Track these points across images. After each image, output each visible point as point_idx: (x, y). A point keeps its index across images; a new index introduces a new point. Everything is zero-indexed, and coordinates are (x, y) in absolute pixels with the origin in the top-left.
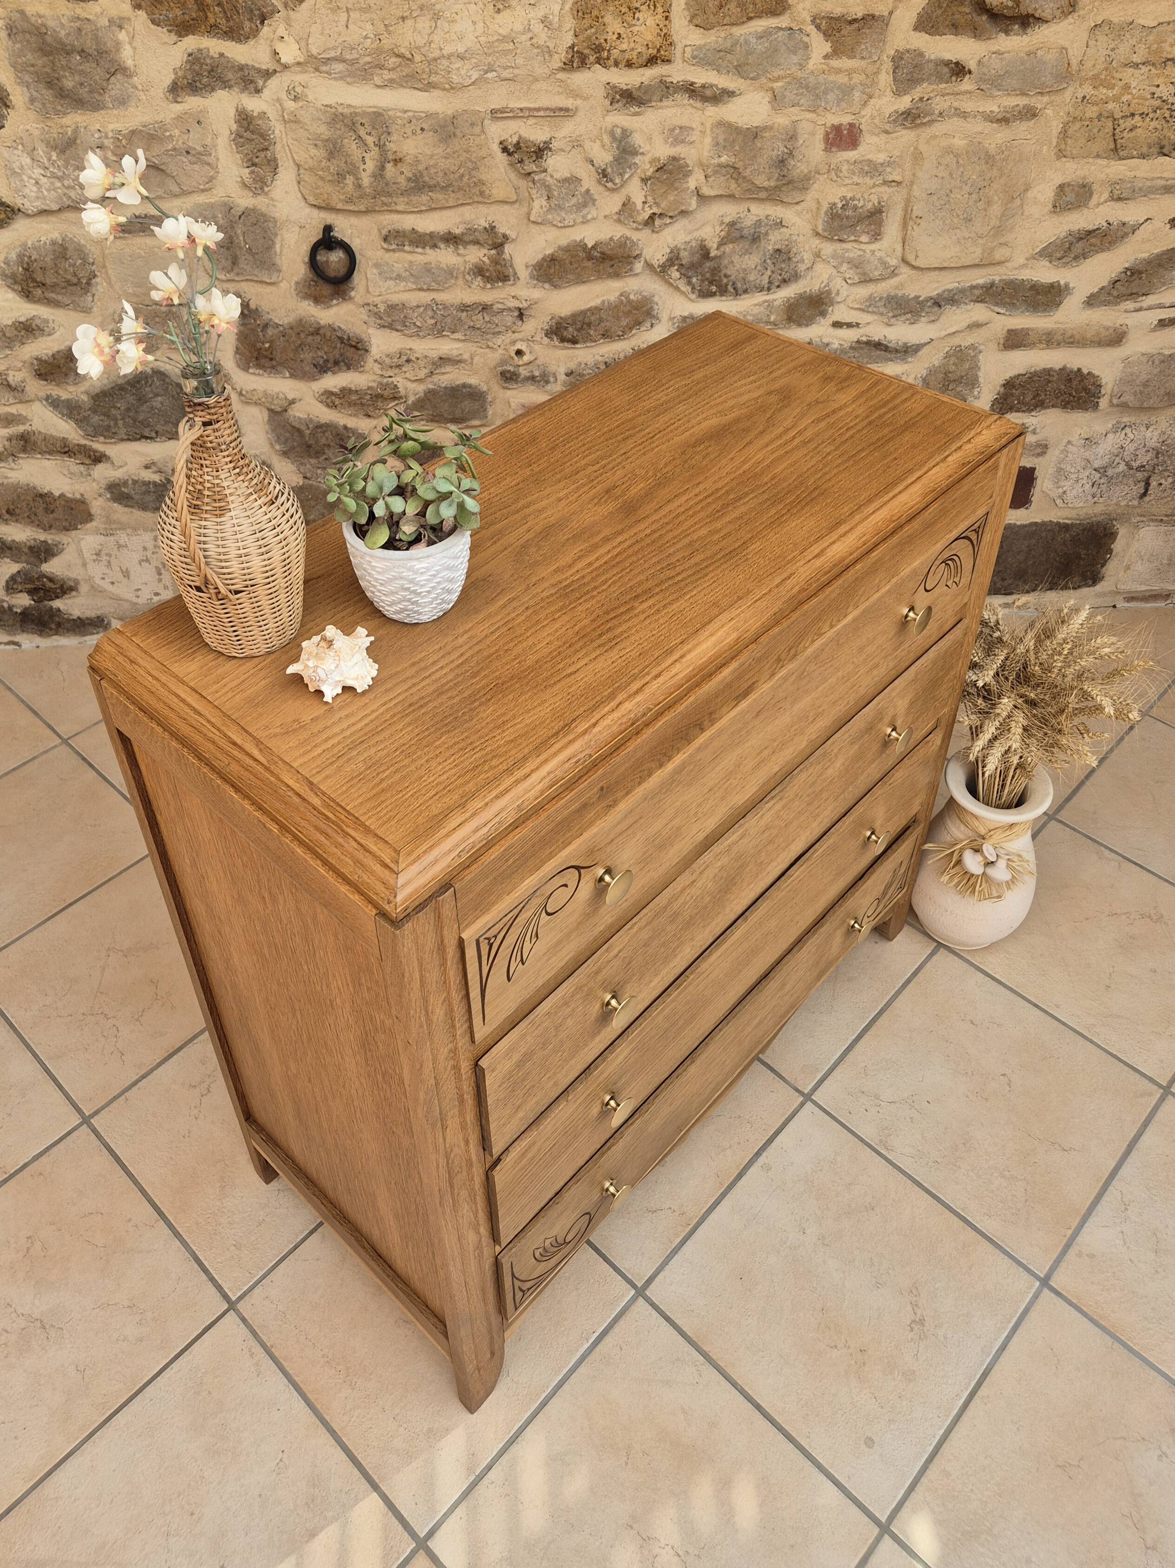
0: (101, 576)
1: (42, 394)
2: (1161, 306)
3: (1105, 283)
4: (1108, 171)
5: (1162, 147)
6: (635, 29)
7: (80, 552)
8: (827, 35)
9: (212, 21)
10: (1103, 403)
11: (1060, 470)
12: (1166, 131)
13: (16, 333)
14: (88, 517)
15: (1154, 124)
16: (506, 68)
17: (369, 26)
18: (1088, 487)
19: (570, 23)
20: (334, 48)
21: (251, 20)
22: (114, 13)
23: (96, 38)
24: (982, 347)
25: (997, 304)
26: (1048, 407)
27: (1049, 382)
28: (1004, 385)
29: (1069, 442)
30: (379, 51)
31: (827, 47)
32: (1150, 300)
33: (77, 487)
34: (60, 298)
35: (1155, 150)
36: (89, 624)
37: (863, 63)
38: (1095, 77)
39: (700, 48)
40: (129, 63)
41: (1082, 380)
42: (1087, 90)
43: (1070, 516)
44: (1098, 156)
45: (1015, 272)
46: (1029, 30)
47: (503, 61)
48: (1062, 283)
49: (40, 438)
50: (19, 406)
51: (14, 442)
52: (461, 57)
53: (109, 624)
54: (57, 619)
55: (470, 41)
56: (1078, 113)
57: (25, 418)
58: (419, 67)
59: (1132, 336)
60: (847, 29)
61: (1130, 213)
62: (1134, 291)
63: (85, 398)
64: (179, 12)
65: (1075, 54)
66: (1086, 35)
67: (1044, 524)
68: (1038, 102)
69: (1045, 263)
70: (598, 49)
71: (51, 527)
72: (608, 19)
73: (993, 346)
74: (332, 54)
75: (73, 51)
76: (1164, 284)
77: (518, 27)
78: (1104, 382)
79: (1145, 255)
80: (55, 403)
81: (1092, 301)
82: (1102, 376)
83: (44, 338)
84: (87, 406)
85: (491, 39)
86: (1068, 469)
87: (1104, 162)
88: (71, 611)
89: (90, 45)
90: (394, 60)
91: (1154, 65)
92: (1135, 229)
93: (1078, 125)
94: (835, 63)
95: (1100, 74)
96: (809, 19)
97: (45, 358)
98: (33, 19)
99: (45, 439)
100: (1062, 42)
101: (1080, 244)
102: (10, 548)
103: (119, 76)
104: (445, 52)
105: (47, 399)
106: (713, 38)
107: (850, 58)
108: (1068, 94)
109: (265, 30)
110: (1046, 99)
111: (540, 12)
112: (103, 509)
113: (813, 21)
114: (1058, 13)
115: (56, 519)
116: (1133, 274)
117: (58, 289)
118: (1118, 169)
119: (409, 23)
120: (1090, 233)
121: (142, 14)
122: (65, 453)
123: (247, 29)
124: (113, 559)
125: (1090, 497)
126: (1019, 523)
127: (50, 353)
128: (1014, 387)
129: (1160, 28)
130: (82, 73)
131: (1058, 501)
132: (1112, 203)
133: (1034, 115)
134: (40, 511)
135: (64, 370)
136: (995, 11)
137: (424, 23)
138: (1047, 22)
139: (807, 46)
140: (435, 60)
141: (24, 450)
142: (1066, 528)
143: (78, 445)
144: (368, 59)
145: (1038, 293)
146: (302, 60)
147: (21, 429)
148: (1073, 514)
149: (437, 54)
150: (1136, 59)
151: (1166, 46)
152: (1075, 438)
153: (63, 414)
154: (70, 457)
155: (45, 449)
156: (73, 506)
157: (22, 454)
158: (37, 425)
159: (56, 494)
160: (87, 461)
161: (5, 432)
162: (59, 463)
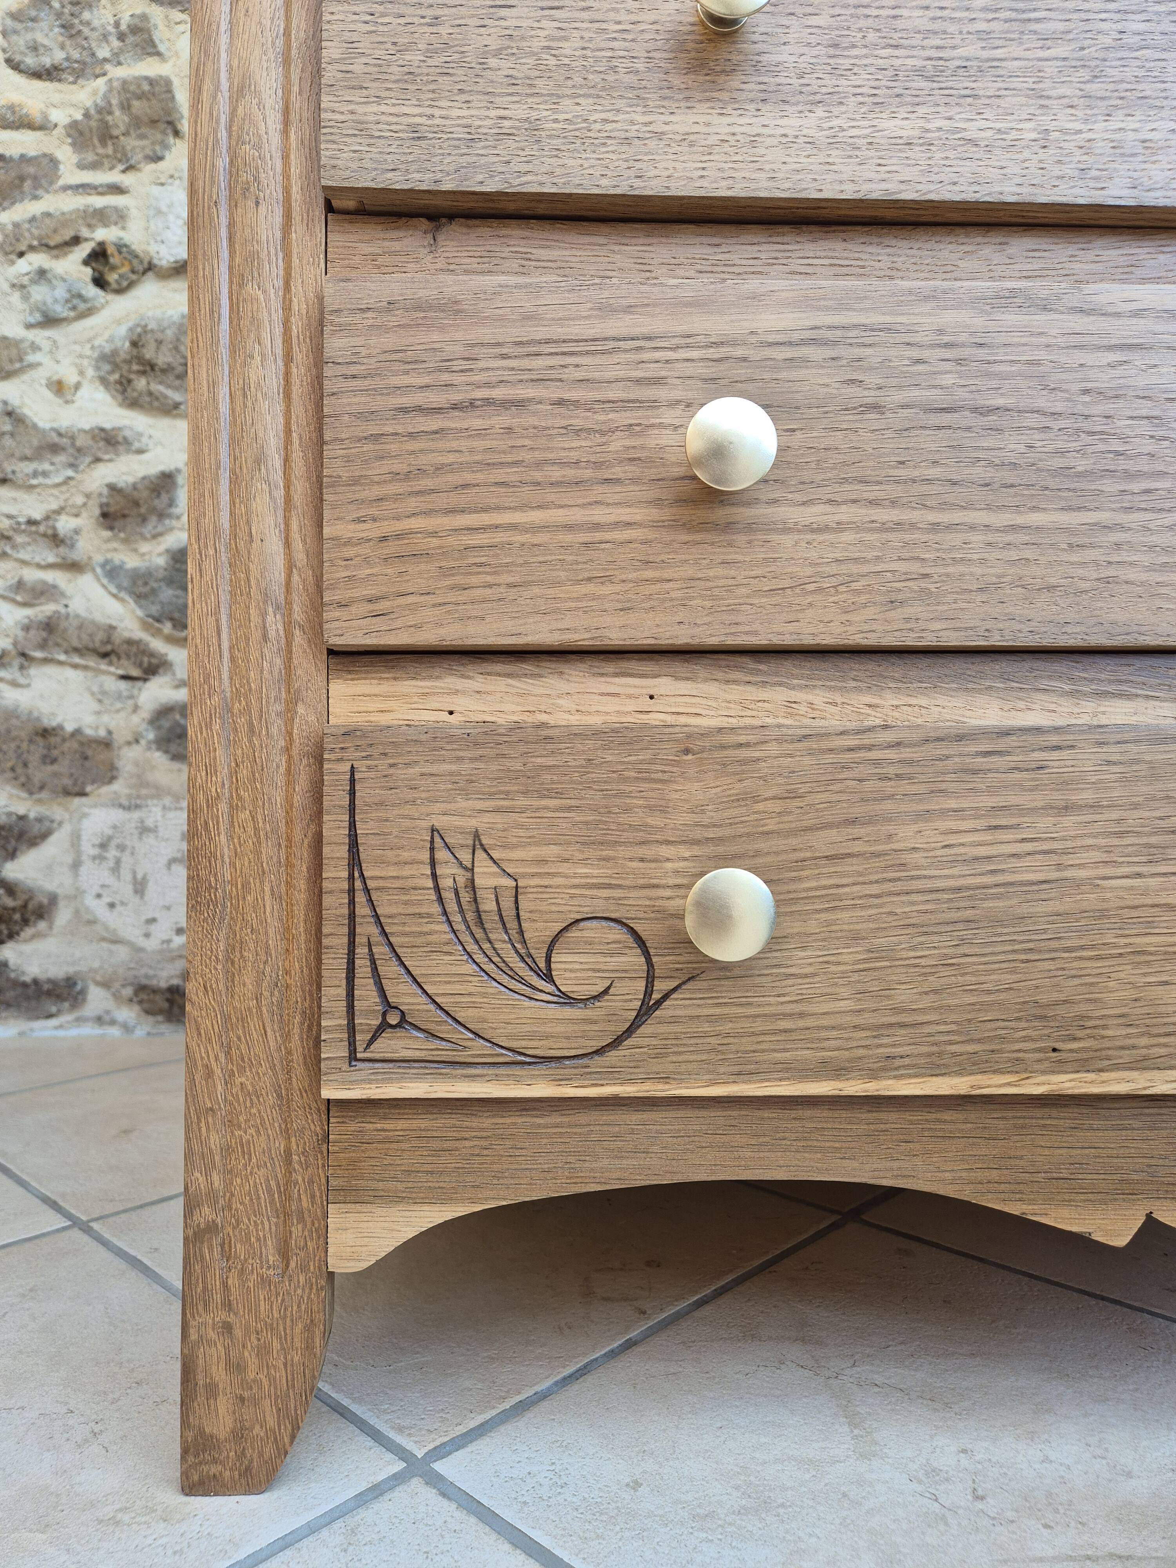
0: (96, 889)
1: (99, 558)
7: (77, 836)
13: (90, 442)
14: (110, 774)
33: (105, 718)
34: (169, 393)
36: (49, 994)
49: (75, 623)
50: (58, 573)
51: (32, 632)
53: (83, 992)
57: (63, 595)
63: (161, 561)
71: (42, 788)
80: (112, 572)
83: (131, 457)
84: (161, 574)
88: (25, 968)
97: (121, 484)
99: (80, 627)
105: (103, 566)
112: (136, 764)
115: (56, 775)
117: (171, 378)
122: (105, 655)
124: (125, 857)
127: (130, 480)
134: (34, 759)
135: (143, 510)
141: (43, 645)
143: (130, 642)
147: (49, 608)
153: (120, 587)
154: (110, 664)
155: (76, 643)
156: (90, 753)
157: (38, 654)
158: (77, 606)
159: (69, 728)
160: (135, 672)
161: (23, 614)
162: (90, 674)
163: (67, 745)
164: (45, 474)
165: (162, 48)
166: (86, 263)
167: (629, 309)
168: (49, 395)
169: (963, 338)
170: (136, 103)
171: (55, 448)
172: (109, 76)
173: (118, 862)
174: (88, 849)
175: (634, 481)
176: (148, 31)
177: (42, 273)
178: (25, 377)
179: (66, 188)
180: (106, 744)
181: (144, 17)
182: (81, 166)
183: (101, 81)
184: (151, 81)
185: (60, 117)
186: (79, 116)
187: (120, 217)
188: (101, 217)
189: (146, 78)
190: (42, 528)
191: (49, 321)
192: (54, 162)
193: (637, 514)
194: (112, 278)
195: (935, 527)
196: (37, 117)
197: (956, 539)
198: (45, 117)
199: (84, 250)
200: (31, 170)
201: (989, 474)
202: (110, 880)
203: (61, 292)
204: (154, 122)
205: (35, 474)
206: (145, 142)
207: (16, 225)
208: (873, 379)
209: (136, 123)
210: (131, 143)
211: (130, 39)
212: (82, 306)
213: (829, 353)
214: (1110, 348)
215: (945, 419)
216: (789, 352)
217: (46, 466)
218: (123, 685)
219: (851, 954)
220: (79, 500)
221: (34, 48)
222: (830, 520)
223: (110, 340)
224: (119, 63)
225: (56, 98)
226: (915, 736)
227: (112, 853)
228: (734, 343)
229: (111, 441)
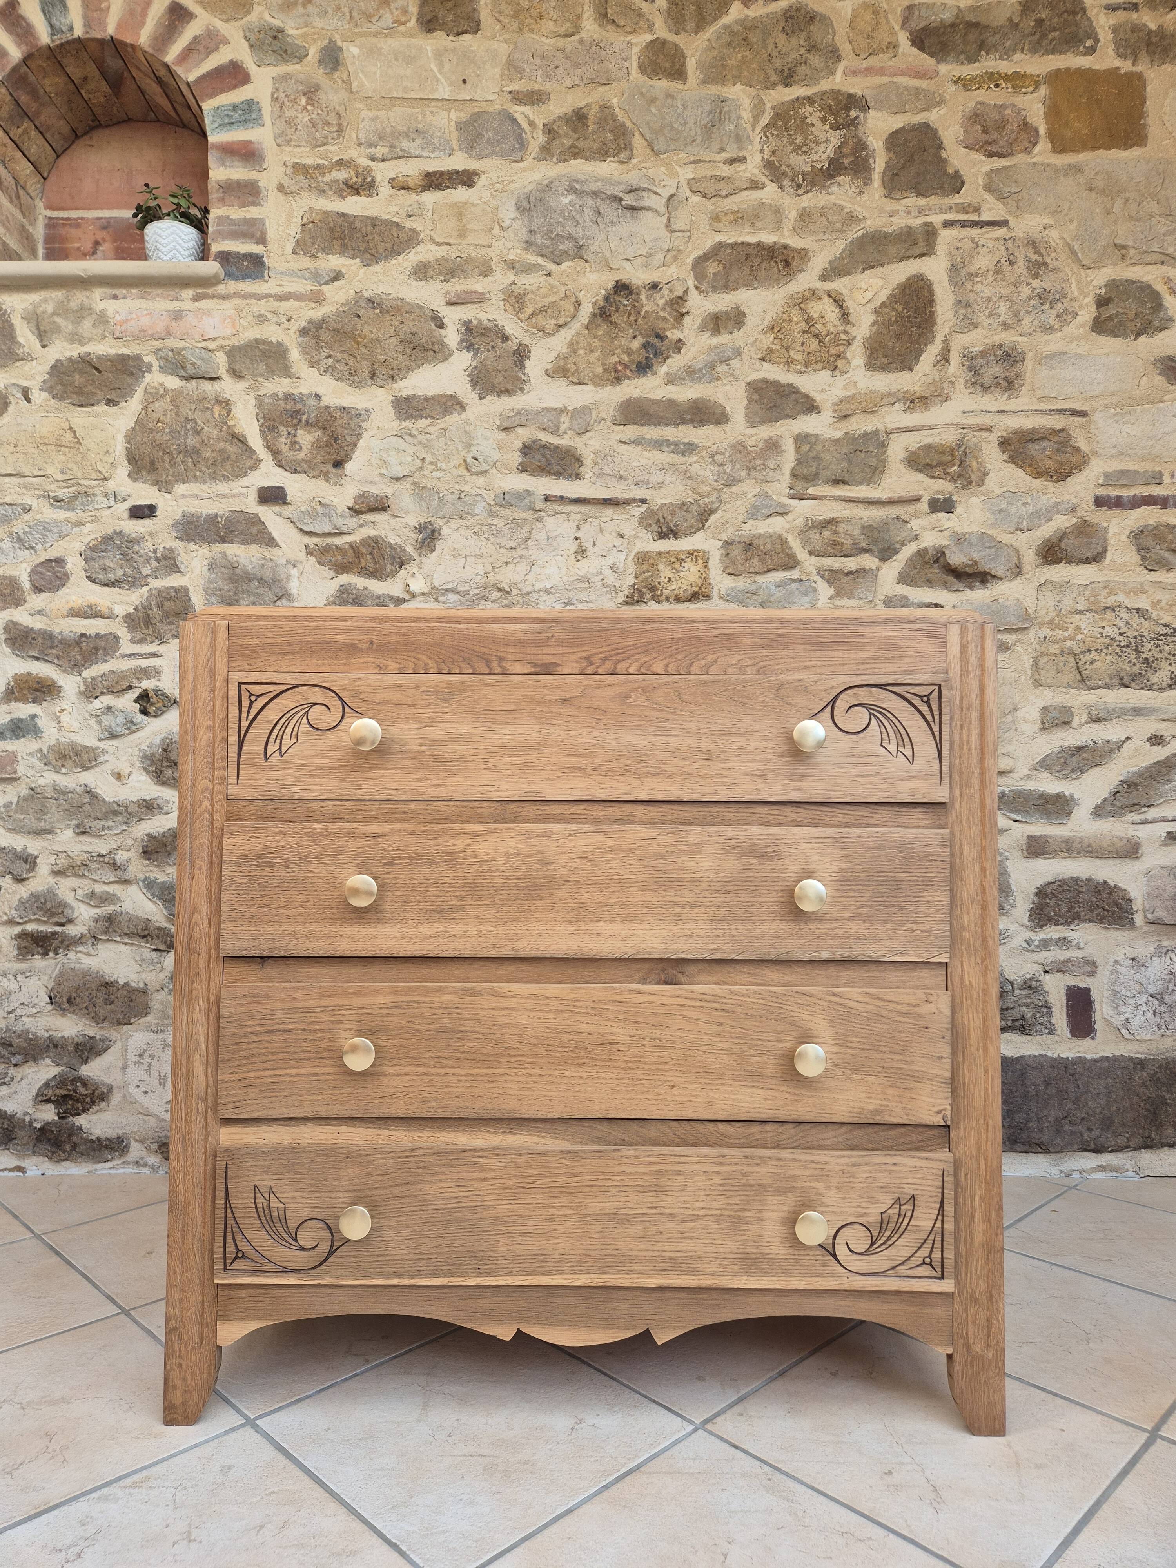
0: (137, 1082)
1: (141, 876)
2: (1164, 820)
3: (1106, 795)
4: (1081, 698)
5: (1122, 679)
6: (682, 574)
7: (125, 1050)
8: (830, 583)
9: (363, 565)
10: (1139, 919)
11: (1115, 993)
12: (1121, 664)
13: (137, 809)
14: (145, 1011)
15: (1109, 658)
16: (581, 602)
17: (480, 567)
18: (1149, 1015)
19: (632, 568)
20: (452, 582)
21: (392, 564)
22: (292, 557)
23: (274, 571)
24: (1007, 854)
25: (1012, 812)
26: (1084, 921)
27: (1080, 892)
28: (1037, 894)
29: (1116, 962)
30: (486, 586)
31: (831, 591)
32: (1152, 813)
33: (144, 976)
35: (1116, 681)
36: (107, 1147)
37: (861, 602)
38: (1050, 622)
39: (732, 589)
40: (294, 591)
41: (1110, 894)
42: (1046, 631)
43: (1140, 1050)
44: (1069, 686)
45: (1022, 783)
46: (989, 585)
47: (580, 596)
48: (1067, 793)
49: (126, 918)
50: (116, 886)
51: (100, 923)
52: (548, 592)
53: (127, 1147)
54: (75, 1139)
55: (556, 581)
56: (1043, 649)
57: (119, 899)
58: (515, 599)
59: (1145, 849)
60: (845, 580)
61: (1112, 732)
62: (1135, 802)
64: (339, 558)
65: (1030, 603)
66: (1034, 593)
67: (1115, 1059)
68: (1010, 638)
69: (1046, 775)
70: (653, 589)
71: (104, 1019)
72: (661, 567)
73: (1017, 853)
74: (450, 586)
75: (254, 578)
76: (1161, 796)
77: (593, 570)
78: (1132, 895)
79: (1136, 769)
80: (149, 885)
81: (1098, 812)
82: (1129, 889)
83: (161, 816)
85: (572, 579)
86: (1124, 992)
87: (1076, 692)
88: (92, 1131)
89: (267, 575)
90: (496, 593)
91: (1095, 612)
92: (1120, 746)
93: (1045, 659)
94: (838, 602)
95: (1053, 619)
96: (815, 572)
97: (155, 834)
98: (230, 558)
99: (129, 921)
100: (1017, 596)
101: (1074, 759)
102: (56, 1046)
103: (284, 601)
104: (536, 588)
105: (144, 881)
106: (741, 583)
107: (850, 598)
108: (1032, 633)
109: (402, 573)
110: (1014, 637)
111: (609, 561)
112: (162, 1004)
113: (818, 573)
114: (1008, 573)
115: (112, 1012)
116: (1129, 786)
118: (1090, 697)
119: (511, 566)
120: (1079, 749)
121: (312, 559)
122: (144, 937)
123: (388, 570)
124: (155, 1063)
125: (1155, 1028)
126: (1089, 1057)
127: (162, 831)
128: (1047, 896)
129: (1093, 585)
130: (257, 595)
131: (1123, 1031)
132: (1092, 725)
133: (1008, 649)
134: (100, 1001)
135: (168, 848)
136: (959, 569)
137: (523, 567)
138: (1001, 579)
139: (815, 590)
140: (528, 594)
141: (106, 932)
142: (1141, 1064)
143: (159, 929)
144: (477, 591)
145: (1047, 803)
146: (426, 591)
147: (110, 909)
148: (1143, 1047)
149: (530, 589)
150: (1080, 607)
151: (1101, 598)
152: (1120, 958)
153: (154, 895)
154: (147, 942)
155: (126, 931)
156: (134, 997)
157: (103, 937)
158: (128, 906)
159: (121, 983)
160: (162, 947)
161: (94, 912)
162: (134, 948)
163: (120, 992)
164: (109, 828)
165: (182, 568)
166: (136, 701)
167: (330, 996)
168: (113, 780)
169: (450, 1005)
170: (166, 603)
171: (115, 813)
172: (151, 586)
173: (150, 1065)
174: (132, 1058)
175: (331, 1058)
176: (174, 559)
177: (109, 708)
178: (97, 769)
179: (124, 656)
180: (144, 992)
181: (171, 550)
182: (133, 641)
183: (146, 589)
184: (176, 590)
185: (120, 610)
186: (132, 611)
187: (156, 673)
188: (145, 673)
189: (173, 588)
190: (107, 859)
191: (113, 736)
192: (116, 638)
193: (331, 1070)
194: (152, 710)
195: (440, 1074)
196: (106, 611)
197: (448, 1078)
198: (111, 610)
199: (135, 693)
200: (103, 644)
201: (459, 1055)
202: (145, 1077)
203: (120, 720)
204: (177, 615)
205: (103, 828)
206: (173, 627)
207: (93, 679)
208: (418, 1021)
209: (167, 615)
210: (164, 628)
211: (163, 562)
212: (134, 728)
213: (402, 1011)
214: (503, 1009)
215: (444, 1035)
216: (387, 1011)
217: (110, 823)
218: (154, 955)
219: (406, 1233)
220: (130, 842)
221: (105, 569)
222: (402, 1072)
223: (150, 747)
224: (156, 577)
225: (118, 598)
226: (431, 1152)
227: (146, 1060)
228: (366, 1008)
229: (149, 807)
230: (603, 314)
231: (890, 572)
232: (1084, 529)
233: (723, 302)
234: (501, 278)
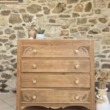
1: (11, 64)
8: (81, 34)
14: (11, 77)
19: (61, 32)
22: (26, 31)
25: (99, 57)
45: (101, 54)
46: (97, 34)
48: (105, 55)
49: (9, 68)
50: (8, 65)
53: (9, 91)
55: (53, 33)
63: (14, 64)
65: (101, 36)
69: (103, 53)
70: (63, 34)
71: (7, 78)
72: (64, 32)
73: (100, 61)
77: (57, 32)
81: (108, 57)
87: (106, 45)
89: (23, 33)
93: (103, 41)
96: (79, 32)
103: (25, 35)
106: (72, 34)
107: (83, 35)
108: (102, 39)
114: (99, 33)
122: (11, 70)
124: (12, 82)
127: (13, 59)
132: (108, 48)
133: (99, 40)
139: (79, 34)
141: (7, 69)
147: (7, 67)
153: (12, 66)
159: (9, 74)
165: (15, 32)
168: (8, 54)
174: (10, 82)
177: (7, 47)
178: (6, 53)
179: (9, 41)
180: (11, 75)
181: (14, 30)
183: (11, 34)
185: (8, 37)
188: (11, 43)
190: (7, 62)
192: (8, 39)
193: (32, 83)
194: (12, 47)
199: (10, 45)
207: (6, 43)
210: (13, 38)
211: (13, 32)
218: (12, 72)
229: (11, 57)
230: (58, 6)
231: (87, 33)
232: (107, 28)
233: (70, 5)
234: (47, 2)
